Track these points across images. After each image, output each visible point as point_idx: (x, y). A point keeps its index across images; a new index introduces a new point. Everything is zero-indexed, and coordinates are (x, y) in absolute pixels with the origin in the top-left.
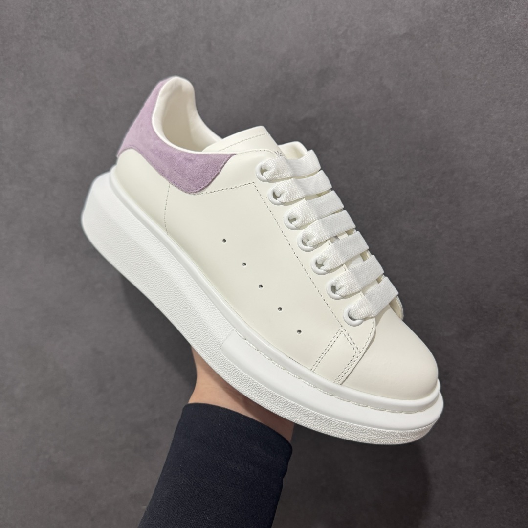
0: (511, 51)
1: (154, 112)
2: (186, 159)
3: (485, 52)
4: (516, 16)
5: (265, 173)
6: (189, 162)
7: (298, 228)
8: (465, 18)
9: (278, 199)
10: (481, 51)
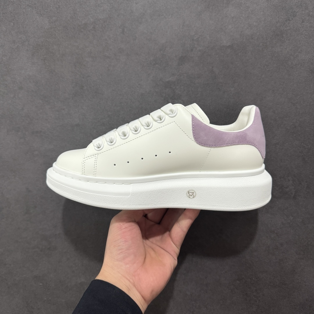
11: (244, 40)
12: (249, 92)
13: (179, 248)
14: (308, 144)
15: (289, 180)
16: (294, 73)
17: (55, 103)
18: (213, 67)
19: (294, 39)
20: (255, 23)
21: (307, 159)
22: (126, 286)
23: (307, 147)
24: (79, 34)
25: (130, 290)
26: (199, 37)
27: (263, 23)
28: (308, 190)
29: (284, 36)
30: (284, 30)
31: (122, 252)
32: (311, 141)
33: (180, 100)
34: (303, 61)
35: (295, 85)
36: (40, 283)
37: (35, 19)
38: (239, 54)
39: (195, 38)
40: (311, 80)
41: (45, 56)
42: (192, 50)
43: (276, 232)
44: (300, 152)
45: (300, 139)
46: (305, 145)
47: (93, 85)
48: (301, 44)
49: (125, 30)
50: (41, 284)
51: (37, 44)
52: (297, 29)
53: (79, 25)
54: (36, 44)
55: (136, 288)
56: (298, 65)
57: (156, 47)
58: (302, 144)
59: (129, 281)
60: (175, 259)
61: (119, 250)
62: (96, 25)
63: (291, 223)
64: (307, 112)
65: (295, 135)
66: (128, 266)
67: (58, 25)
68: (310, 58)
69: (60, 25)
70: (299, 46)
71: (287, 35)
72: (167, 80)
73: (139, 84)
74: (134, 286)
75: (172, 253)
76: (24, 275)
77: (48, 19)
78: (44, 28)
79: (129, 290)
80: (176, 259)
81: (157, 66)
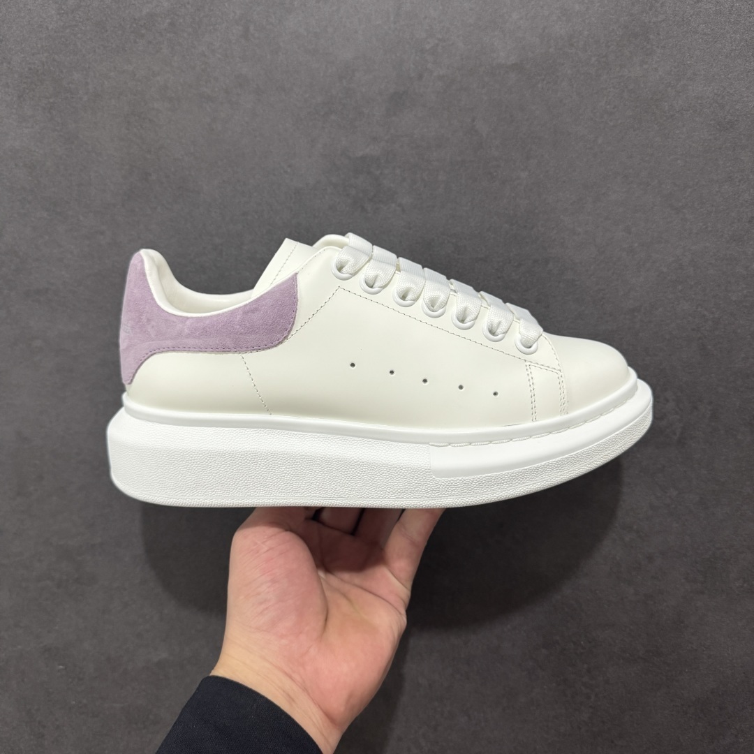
0: (645, 114)
1: (155, 296)
2: (245, 313)
3: (614, 108)
4: (659, 68)
5: (344, 270)
6: (254, 313)
7: (416, 300)
8: (594, 59)
9: (374, 286)
10: (608, 107)
11: (551, 50)
12: (564, 182)
13: (409, 585)
14: (713, 309)
15: (667, 400)
16: (677, 132)
17: (81, 218)
18: (473, 120)
19: (676, 45)
20: (577, 7)
21: (709, 347)
22: (284, 691)
23: (711, 317)
24: (135, 42)
25: (293, 700)
26: (437, 45)
27: (598, 4)
28: (713, 424)
29: (651, 37)
30: (650, 22)
31: (267, 608)
32: (721, 302)
33: (393, 205)
34: (699, 102)
35: (679, 161)
36: (60, 665)
37: (21, 6)
38: (540, 85)
39: (428, 47)
40: (720, 148)
41: (51, 100)
42: (420, 77)
43: (635, 527)
44: (693, 330)
45: (693, 296)
46: (706, 313)
47: (173, 169)
48: (692, 57)
49: (252, 28)
50: (61, 667)
51: (30, 69)
52: (683, 20)
53: (135, 19)
54: (26, 69)
55: (309, 694)
56: (688, 110)
57: (330, 71)
58: (699, 309)
59: (290, 677)
60: (400, 613)
61: (261, 603)
62: (176, 17)
63: (673, 506)
64: (710, 229)
65: (680, 287)
66: (284, 641)
67: (81, 20)
68: (716, 91)
69: (88, 20)
70: (689, 62)
71: (658, 34)
72: (360, 154)
73: (290, 166)
74: (305, 690)
75: (392, 598)
76: (19, 647)
77: (57, 5)
78: (47, 28)
79: (291, 699)
80: (403, 612)
81: (333, 117)
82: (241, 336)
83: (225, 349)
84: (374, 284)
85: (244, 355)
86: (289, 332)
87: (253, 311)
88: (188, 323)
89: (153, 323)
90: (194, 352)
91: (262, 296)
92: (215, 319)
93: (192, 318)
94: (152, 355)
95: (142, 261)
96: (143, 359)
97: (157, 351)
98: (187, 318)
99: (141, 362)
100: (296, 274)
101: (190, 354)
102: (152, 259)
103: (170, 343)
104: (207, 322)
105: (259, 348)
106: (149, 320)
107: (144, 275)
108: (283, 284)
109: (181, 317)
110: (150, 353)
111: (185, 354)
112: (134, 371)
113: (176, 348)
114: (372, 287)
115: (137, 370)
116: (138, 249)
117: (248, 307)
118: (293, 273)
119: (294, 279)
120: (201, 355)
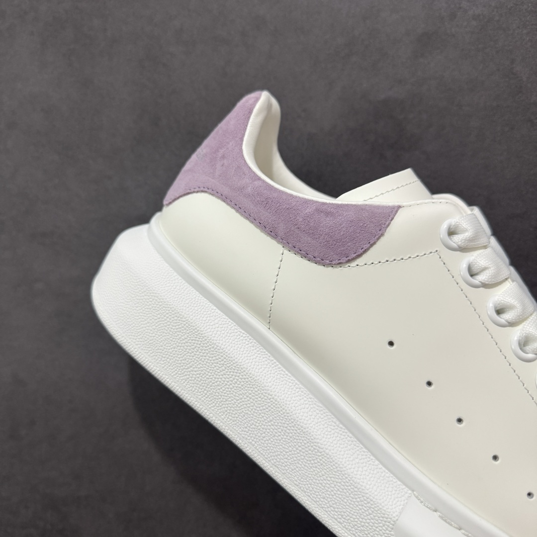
9: (477, 277)
82: (297, 231)
83: (272, 233)
84: (477, 274)
85: (286, 252)
86: (349, 261)
87: (328, 214)
88: (257, 183)
89: (225, 161)
90: (242, 215)
91: (347, 205)
92: (284, 197)
93: (264, 181)
94: (202, 191)
95: (257, 99)
96: (193, 190)
97: (210, 191)
98: (259, 179)
99: (189, 191)
100: (399, 207)
101: (238, 215)
102: (269, 106)
103: (226, 191)
104: (275, 195)
105: (305, 256)
106: (223, 157)
107: (250, 112)
108: (378, 207)
109: (254, 173)
110: (202, 189)
111: (233, 211)
112: (178, 196)
113: (228, 201)
114: (472, 276)
115: (181, 196)
116: (262, 88)
117: (325, 207)
118: (397, 204)
119: (395, 210)
120: (247, 223)
